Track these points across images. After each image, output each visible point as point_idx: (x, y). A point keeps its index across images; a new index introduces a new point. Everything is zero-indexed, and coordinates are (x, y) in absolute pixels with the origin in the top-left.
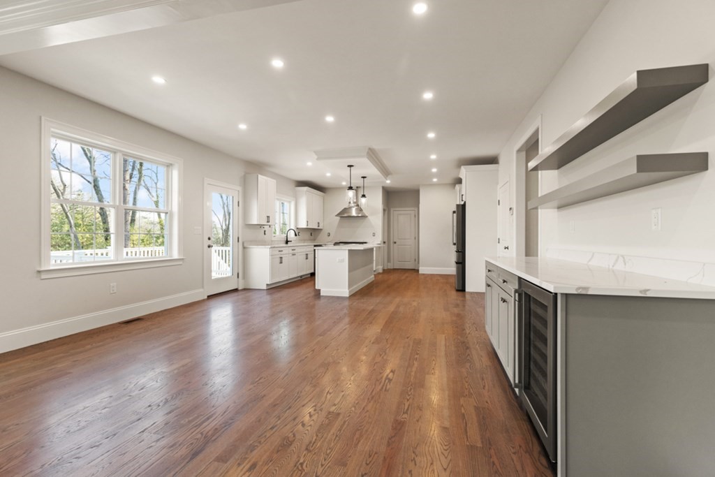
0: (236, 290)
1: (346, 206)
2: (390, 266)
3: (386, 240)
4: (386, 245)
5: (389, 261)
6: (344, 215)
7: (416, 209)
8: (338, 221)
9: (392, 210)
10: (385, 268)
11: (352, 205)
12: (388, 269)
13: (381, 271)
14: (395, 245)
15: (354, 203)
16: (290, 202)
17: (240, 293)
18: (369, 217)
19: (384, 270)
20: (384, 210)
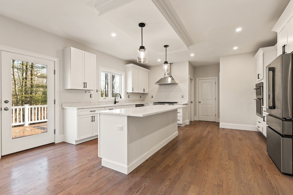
0: (53, 144)
1: (163, 77)
2: (197, 119)
3: (193, 101)
4: (193, 104)
5: (195, 114)
6: (162, 83)
7: (216, 78)
8: (158, 88)
9: (197, 79)
10: (193, 120)
11: (167, 76)
12: (195, 121)
13: (188, 123)
14: (199, 104)
15: (168, 74)
16: (121, 75)
17: (56, 147)
18: (179, 84)
19: (191, 122)
20: (191, 79)
